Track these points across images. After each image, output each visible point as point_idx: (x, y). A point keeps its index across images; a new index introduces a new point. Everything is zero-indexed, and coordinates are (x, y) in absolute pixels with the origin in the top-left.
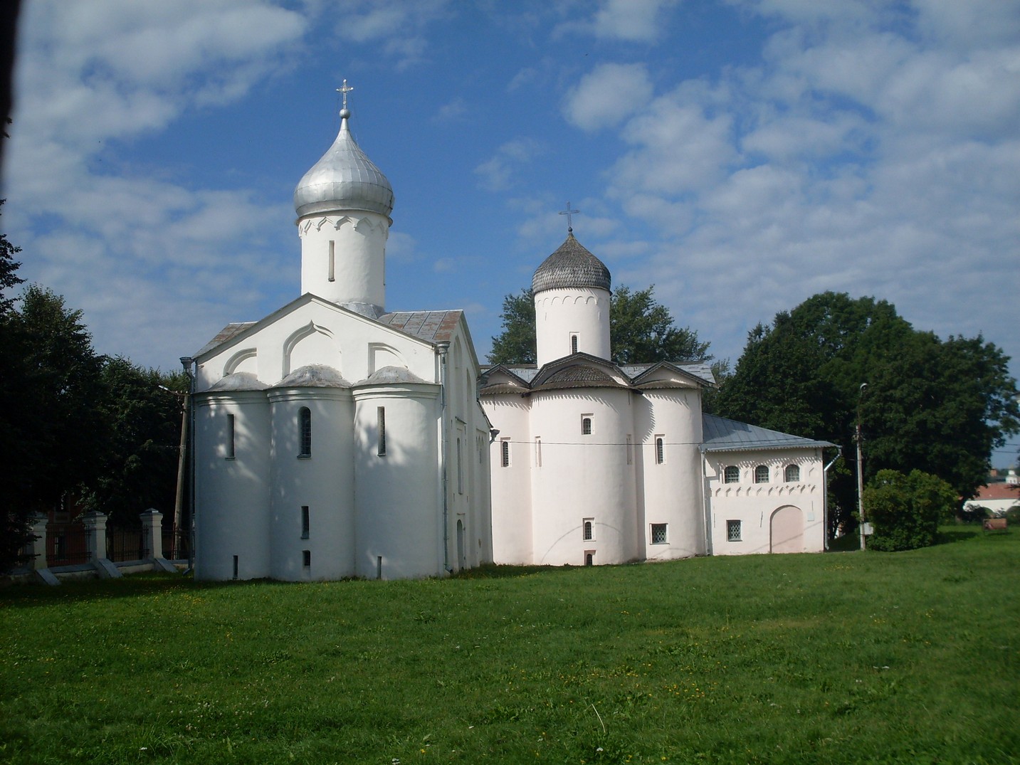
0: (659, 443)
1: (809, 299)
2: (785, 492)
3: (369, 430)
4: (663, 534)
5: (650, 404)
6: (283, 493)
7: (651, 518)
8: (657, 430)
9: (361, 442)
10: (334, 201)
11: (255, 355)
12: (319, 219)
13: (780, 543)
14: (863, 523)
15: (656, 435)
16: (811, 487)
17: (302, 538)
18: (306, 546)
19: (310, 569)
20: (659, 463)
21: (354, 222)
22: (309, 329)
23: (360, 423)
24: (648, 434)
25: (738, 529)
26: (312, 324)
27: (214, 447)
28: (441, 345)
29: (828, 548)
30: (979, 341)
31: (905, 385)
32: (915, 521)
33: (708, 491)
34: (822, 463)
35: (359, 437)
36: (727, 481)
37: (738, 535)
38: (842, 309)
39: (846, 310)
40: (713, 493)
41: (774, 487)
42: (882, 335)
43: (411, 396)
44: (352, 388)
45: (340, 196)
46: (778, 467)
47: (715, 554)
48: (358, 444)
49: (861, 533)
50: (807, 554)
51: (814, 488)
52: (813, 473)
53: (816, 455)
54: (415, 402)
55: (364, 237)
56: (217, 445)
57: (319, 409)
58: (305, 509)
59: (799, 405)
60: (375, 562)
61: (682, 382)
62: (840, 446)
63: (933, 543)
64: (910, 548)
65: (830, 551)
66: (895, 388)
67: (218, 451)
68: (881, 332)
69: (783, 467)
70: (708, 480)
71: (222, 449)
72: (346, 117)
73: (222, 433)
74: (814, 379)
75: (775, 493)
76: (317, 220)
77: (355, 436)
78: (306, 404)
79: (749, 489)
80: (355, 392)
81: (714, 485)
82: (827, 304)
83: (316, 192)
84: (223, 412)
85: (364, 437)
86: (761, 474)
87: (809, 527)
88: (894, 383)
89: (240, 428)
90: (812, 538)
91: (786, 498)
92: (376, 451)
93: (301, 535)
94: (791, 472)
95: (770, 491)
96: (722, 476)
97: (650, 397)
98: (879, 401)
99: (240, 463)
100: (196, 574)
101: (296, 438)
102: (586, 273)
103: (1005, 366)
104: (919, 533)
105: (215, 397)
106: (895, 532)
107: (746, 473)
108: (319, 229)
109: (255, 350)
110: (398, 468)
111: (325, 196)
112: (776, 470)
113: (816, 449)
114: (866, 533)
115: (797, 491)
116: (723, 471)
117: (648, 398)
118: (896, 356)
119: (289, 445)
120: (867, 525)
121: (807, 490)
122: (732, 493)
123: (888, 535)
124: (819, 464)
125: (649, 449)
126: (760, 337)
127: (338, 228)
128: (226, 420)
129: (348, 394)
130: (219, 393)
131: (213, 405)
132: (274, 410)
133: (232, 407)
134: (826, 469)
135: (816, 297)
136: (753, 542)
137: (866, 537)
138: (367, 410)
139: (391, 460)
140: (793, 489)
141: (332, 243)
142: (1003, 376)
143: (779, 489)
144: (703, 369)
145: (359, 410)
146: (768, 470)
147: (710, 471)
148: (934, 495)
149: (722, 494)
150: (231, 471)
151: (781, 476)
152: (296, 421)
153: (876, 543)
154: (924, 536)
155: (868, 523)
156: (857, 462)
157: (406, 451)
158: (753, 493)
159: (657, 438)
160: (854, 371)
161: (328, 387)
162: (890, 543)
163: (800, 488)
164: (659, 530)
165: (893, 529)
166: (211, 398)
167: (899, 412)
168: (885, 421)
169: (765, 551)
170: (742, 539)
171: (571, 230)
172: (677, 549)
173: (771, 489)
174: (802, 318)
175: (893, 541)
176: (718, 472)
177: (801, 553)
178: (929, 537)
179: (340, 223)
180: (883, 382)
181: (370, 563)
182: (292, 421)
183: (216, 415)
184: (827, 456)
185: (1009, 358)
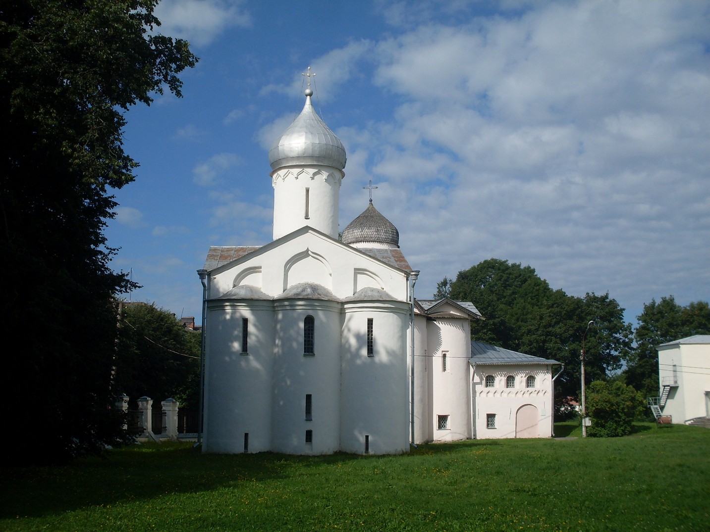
0: (444, 356)
1: (480, 263)
2: (527, 395)
3: (358, 337)
4: (445, 423)
5: (439, 329)
6: (288, 383)
7: (437, 411)
8: (443, 347)
9: (350, 346)
10: (311, 157)
11: (261, 272)
12: (298, 170)
13: (521, 431)
14: (585, 417)
15: (442, 351)
16: (544, 392)
17: (306, 420)
18: (309, 426)
19: (312, 446)
20: (444, 371)
21: (325, 175)
22: (305, 254)
23: (349, 330)
24: (437, 350)
25: (493, 421)
26: (308, 250)
27: (230, 344)
28: (414, 273)
29: (554, 435)
30: (606, 297)
31: (561, 324)
32: (620, 417)
33: (474, 392)
34: (551, 375)
35: (347, 341)
36: (487, 386)
37: (493, 424)
38: (503, 271)
39: (507, 272)
40: (478, 394)
41: (519, 391)
42: (534, 290)
43: (394, 311)
44: (343, 303)
45: (316, 154)
46: (522, 377)
47: (478, 438)
48: (347, 346)
49: (583, 424)
50: (540, 439)
51: (545, 392)
52: (545, 382)
53: (548, 369)
54: (395, 316)
55: (331, 187)
56: (232, 342)
57: (321, 316)
58: (309, 397)
59: (489, 336)
60: (362, 440)
61: (459, 314)
62: (563, 364)
63: (630, 433)
64: (617, 435)
65: (555, 437)
66: (553, 327)
67: (233, 347)
68: (533, 288)
69: (525, 377)
70: (474, 384)
71: (237, 346)
72: (310, 95)
73: (238, 332)
74: (498, 318)
75: (520, 395)
76: (296, 171)
77: (343, 341)
78: (311, 313)
79: (502, 392)
80: (346, 306)
81: (479, 388)
82: (493, 267)
83: (297, 149)
84: (238, 315)
85: (353, 341)
86: (510, 381)
87: (542, 420)
88: (553, 323)
89: (251, 328)
90: (544, 428)
91: (527, 399)
92: (364, 352)
93: (305, 418)
94: (530, 381)
95: (516, 394)
96: (484, 382)
97: (439, 324)
98: (543, 335)
99: (251, 357)
100: (204, 449)
101: (302, 339)
102: (386, 232)
103: (622, 315)
104: (622, 426)
105: (232, 304)
106: (608, 425)
107: (500, 380)
108: (297, 178)
109: (260, 267)
110: (383, 366)
111: (304, 153)
112: (520, 379)
113: (547, 365)
114: (586, 425)
115: (534, 394)
116: (485, 378)
117: (438, 324)
118: (553, 305)
119: (295, 345)
120: (587, 419)
121: (541, 394)
122: (491, 395)
123: (603, 426)
124: (549, 376)
125: (437, 361)
126: (445, 287)
127: (313, 178)
128: (241, 323)
129: (340, 308)
130: (234, 301)
131: (228, 309)
132: (280, 316)
133: (245, 312)
134: (553, 380)
135: (485, 262)
136: (504, 430)
137: (587, 427)
138: (357, 321)
139: (377, 359)
140: (532, 393)
141: (307, 191)
142: (622, 321)
143: (522, 393)
144: (469, 305)
145: (349, 320)
146: (514, 379)
147: (477, 379)
148: (633, 399)
149: (484, 395)
150: (243, 363)
151: (524, 384)
152: (302, 325)
153: (593, 432)
154: (625, 427)
155: (588, 418)
156: (581, 375)
157: (390, 353)
158: (504, 395)
159: (443, 353)
160: (516, 314)
161: (328, 301)
162: (604, 432)
163: (536, 392)
164: (443, 419)
165: (606, 422)
166: (227, 304)
167: (557, 343)
168: (547, 349)
169: (512, 436)
170: (496, 427)
171: (372, 201)
172: (455, 433)
173: (517, 393)
174: (476, 276)
175: (606, 431)
176: (481, 379)
177: (536, 438)
178: (629, 429)
179: (315, 174)
180: (544, 322)
181: (358, 440)
182: (298, 325)
183: (232, 317)
184: (554, 370)
185: (624, 309)
